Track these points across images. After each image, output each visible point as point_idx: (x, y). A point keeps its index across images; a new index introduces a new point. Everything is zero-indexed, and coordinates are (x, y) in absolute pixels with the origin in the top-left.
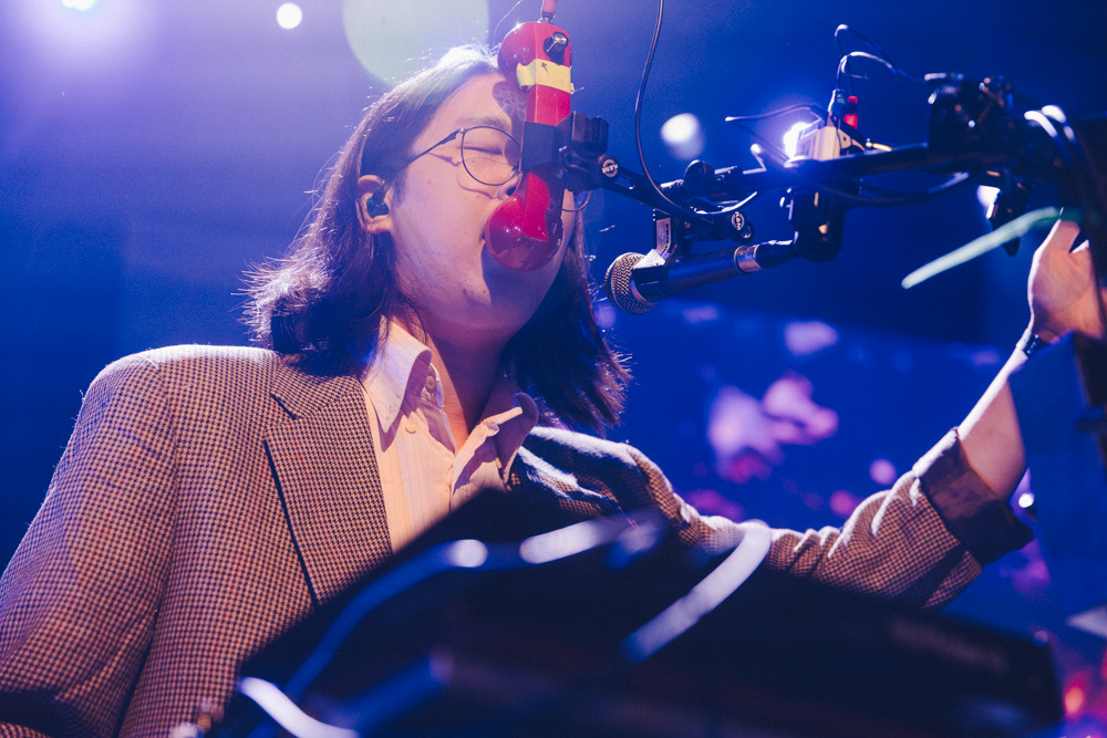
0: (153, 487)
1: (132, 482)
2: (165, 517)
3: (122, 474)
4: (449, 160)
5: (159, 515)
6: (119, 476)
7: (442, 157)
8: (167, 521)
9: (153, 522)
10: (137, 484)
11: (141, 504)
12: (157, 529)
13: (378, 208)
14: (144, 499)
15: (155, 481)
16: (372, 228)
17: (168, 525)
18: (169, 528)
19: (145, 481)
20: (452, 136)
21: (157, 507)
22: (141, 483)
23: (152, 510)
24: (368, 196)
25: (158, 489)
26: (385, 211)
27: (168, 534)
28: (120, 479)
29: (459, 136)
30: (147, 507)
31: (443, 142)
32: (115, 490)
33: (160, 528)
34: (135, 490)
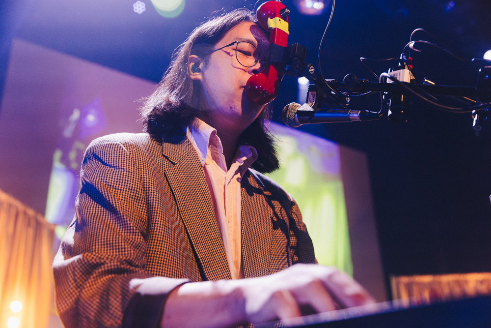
0: (135, 188)
1: (125, 187)
2: (142, 201)
3: (121, 184)
4: (228, 54)
5: (139, 200)
6: (119, 185)
7: (226, 52)
8: (143, 202)
9: (137, 203)
10: (128, 187)
11: (131, 196)
12: (139, 207)
13: (196, 69)
14: (132, 194)
15: (135, 185)
16: (193, 77)
17: (144, 204)
18: (144, 205)
19: (131, 185)
20: (232, 44)
21: (138, 197)
22: (130, 186)
23: (136, 198)
24: (192, 64)
25: (137, 188)
26: (199, 71)
27: (144, 208)
28: (120, 186)
29: (236, 44)
30: (134, 197)
31: (228, 46)
32: (119, 191)
33: (141, 206)
34: (127, 190)
